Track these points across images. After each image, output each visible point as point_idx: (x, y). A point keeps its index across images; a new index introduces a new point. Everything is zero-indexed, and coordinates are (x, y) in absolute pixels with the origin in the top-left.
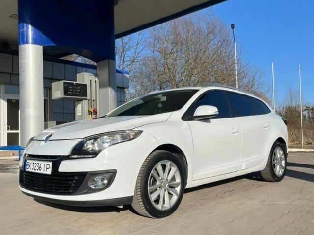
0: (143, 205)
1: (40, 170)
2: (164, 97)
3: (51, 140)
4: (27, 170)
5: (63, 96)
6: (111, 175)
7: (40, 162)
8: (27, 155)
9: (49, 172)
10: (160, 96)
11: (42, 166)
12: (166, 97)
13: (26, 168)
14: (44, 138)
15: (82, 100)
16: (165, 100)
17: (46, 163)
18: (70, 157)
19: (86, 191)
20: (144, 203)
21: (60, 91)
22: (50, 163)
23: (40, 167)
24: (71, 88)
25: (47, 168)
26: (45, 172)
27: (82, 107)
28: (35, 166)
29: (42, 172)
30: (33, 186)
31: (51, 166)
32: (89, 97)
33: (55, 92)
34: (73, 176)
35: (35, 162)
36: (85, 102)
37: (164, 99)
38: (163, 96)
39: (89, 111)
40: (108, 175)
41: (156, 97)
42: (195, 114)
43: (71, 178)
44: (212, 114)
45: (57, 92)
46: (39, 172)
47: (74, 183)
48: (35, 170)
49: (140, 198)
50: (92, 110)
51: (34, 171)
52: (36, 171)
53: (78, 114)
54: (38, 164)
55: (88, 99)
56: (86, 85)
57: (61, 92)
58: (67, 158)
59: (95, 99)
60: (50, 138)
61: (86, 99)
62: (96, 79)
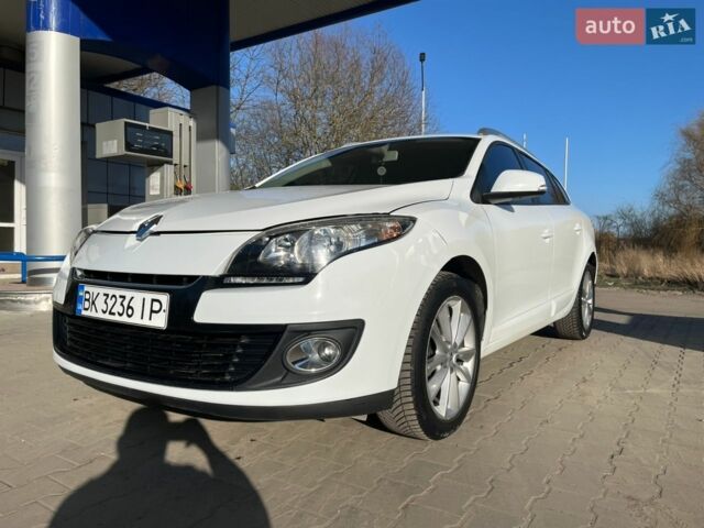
0: (414, 412)
1: (129, 316)
2: (392, 152)
3: (158, 233)
4: (84, 313)
5: (123, 152)
6: (348, 335)
7: (128, 294)
8: (79, 273)
9: (160, 321)
10: (385, 148)
11: (136, 304)
12: (397, 153)
13: (80, 307)
14: (135, 228)
15: (160, 164)
16: (396, 158)
17: (149, 296)
18: (226, 281)
19: (279, 379)
20: (416, 408)
21: (115, 141)
22: (165, 298)
23: (129, 307)
24: (140, 137)
25: (152, 311)
26: (146, 322)
27: (162, 178)
28: (110, 303)
29: (136, 320)
30: (103, 358)
31: (165, 306)
32: (176, 160)
33: (104, 144)
34: (238, 336)
35: (111, 292)
36: (168, 169)
37: (394, 156)
38: (390, 149)
39: (176, 187)
40: (339, 335)
41: (375, 150)
42: (496, 188)
43: (230, 340)
44: (536, 190)
45: (110, 142)
46: (124, 319)
47: (238, 355)
48: (111, 313)
49: (409, 393)
50: (181, 186)
51: (107, 317)
52: (116, 318)
53: (152, 193)
54: (124, 297)
55: (174, 162)
56: (170, 133)
57: (118, 143)
58: (218, 283)
59: (187, 164)
60: (154, 228)
61: (170, 163)
62: (192, 123)
